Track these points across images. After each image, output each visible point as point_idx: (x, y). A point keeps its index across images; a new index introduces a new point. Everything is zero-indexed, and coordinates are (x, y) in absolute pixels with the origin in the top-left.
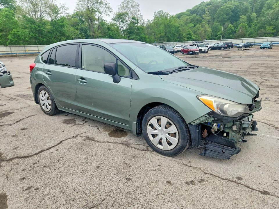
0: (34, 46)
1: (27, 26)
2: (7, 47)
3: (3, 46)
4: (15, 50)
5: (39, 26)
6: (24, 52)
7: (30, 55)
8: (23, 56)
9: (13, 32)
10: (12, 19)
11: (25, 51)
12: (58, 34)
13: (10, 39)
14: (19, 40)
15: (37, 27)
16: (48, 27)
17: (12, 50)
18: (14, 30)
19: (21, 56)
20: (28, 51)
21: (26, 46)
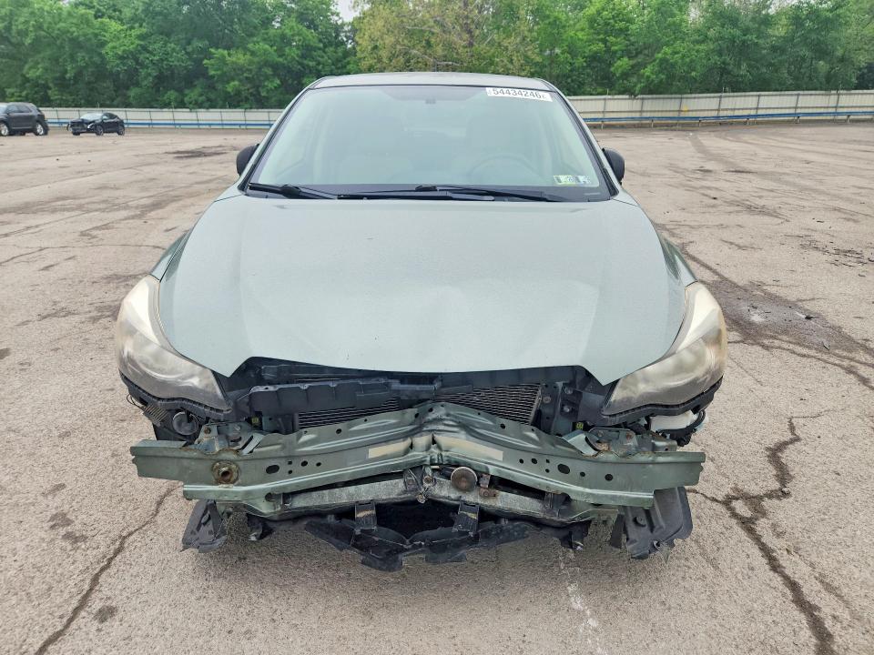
0: (710, 97)
1: (711, 33)
2: (634, 98)
3: (627, 97)
4: (653, 109)
5: (746, 31)
6: (676, 115)
7: (688, 125)
8: (667, 125)
9: (660, 55)
10: (673, 15)
11: (680, 111)
12: (805, 52)
13: (648, 77)
14: (671, 77)
15: (738, 33)
16: (780, 31)
17: (645, 109)
18: (666, 49)
19: (662, 125)
20: (689, 111)
21: (685, 96)
